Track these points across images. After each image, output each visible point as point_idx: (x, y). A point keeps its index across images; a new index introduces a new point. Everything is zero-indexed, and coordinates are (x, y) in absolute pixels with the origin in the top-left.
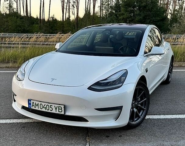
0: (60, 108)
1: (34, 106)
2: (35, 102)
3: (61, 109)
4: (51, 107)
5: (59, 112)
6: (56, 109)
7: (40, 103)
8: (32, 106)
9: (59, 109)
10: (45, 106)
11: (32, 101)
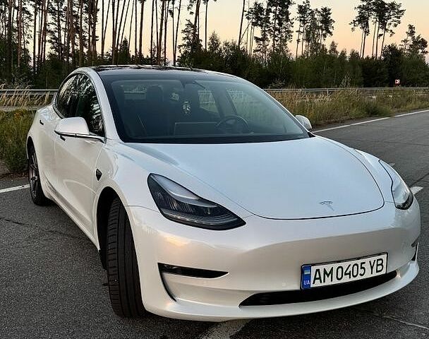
0: (380, 262)
1: (320, 278)
2: (321, 268)
3: (381, 264)
4: (362, 268)
5: (377, 271)
6: (372, 268)
7: (335, 266)
8: (315, 279)
9: (378, 265)
10: (350, 269)
11: (314, 269)
